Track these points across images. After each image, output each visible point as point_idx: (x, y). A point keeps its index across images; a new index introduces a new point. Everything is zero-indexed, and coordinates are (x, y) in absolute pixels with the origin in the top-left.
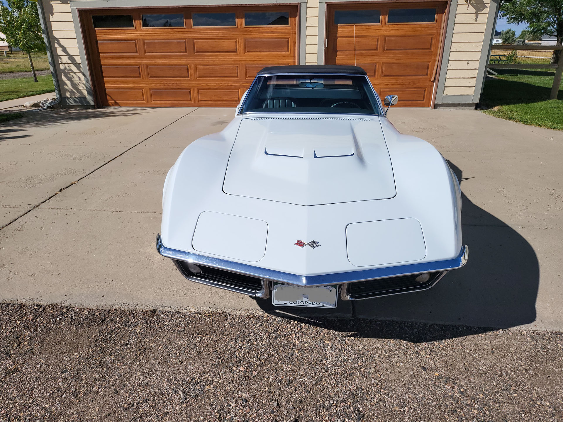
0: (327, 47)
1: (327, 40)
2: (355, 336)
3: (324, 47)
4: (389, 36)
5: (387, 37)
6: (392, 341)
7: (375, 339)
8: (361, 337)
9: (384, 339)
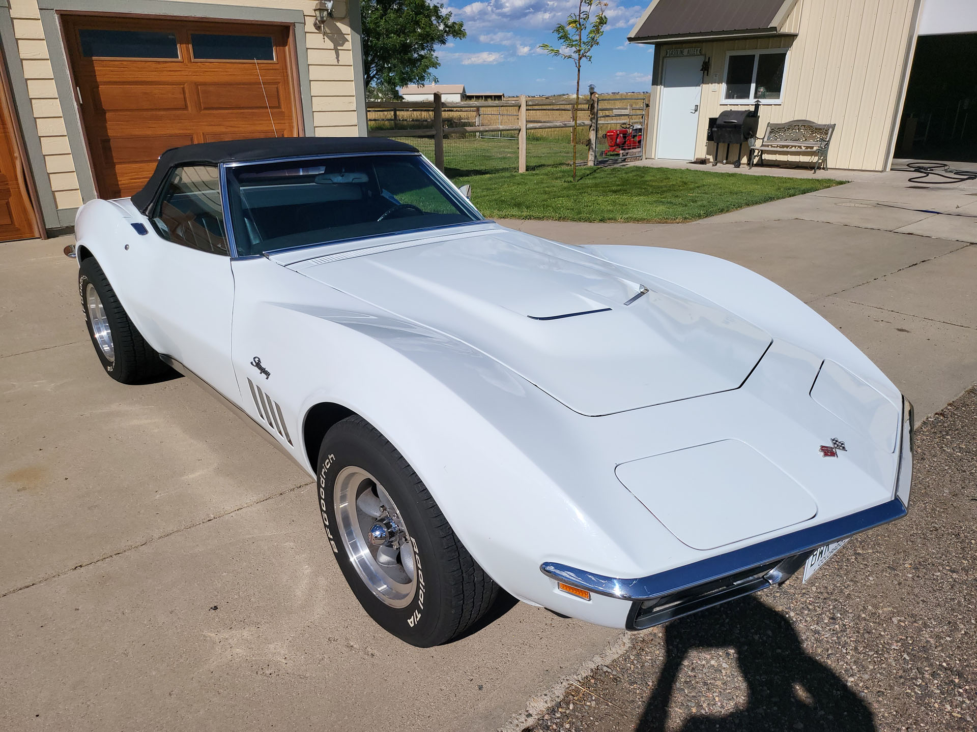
0: (81, 102)
1: (78, 88)
3: (75, 104)
4: (204, 84)
5: (200, 85)
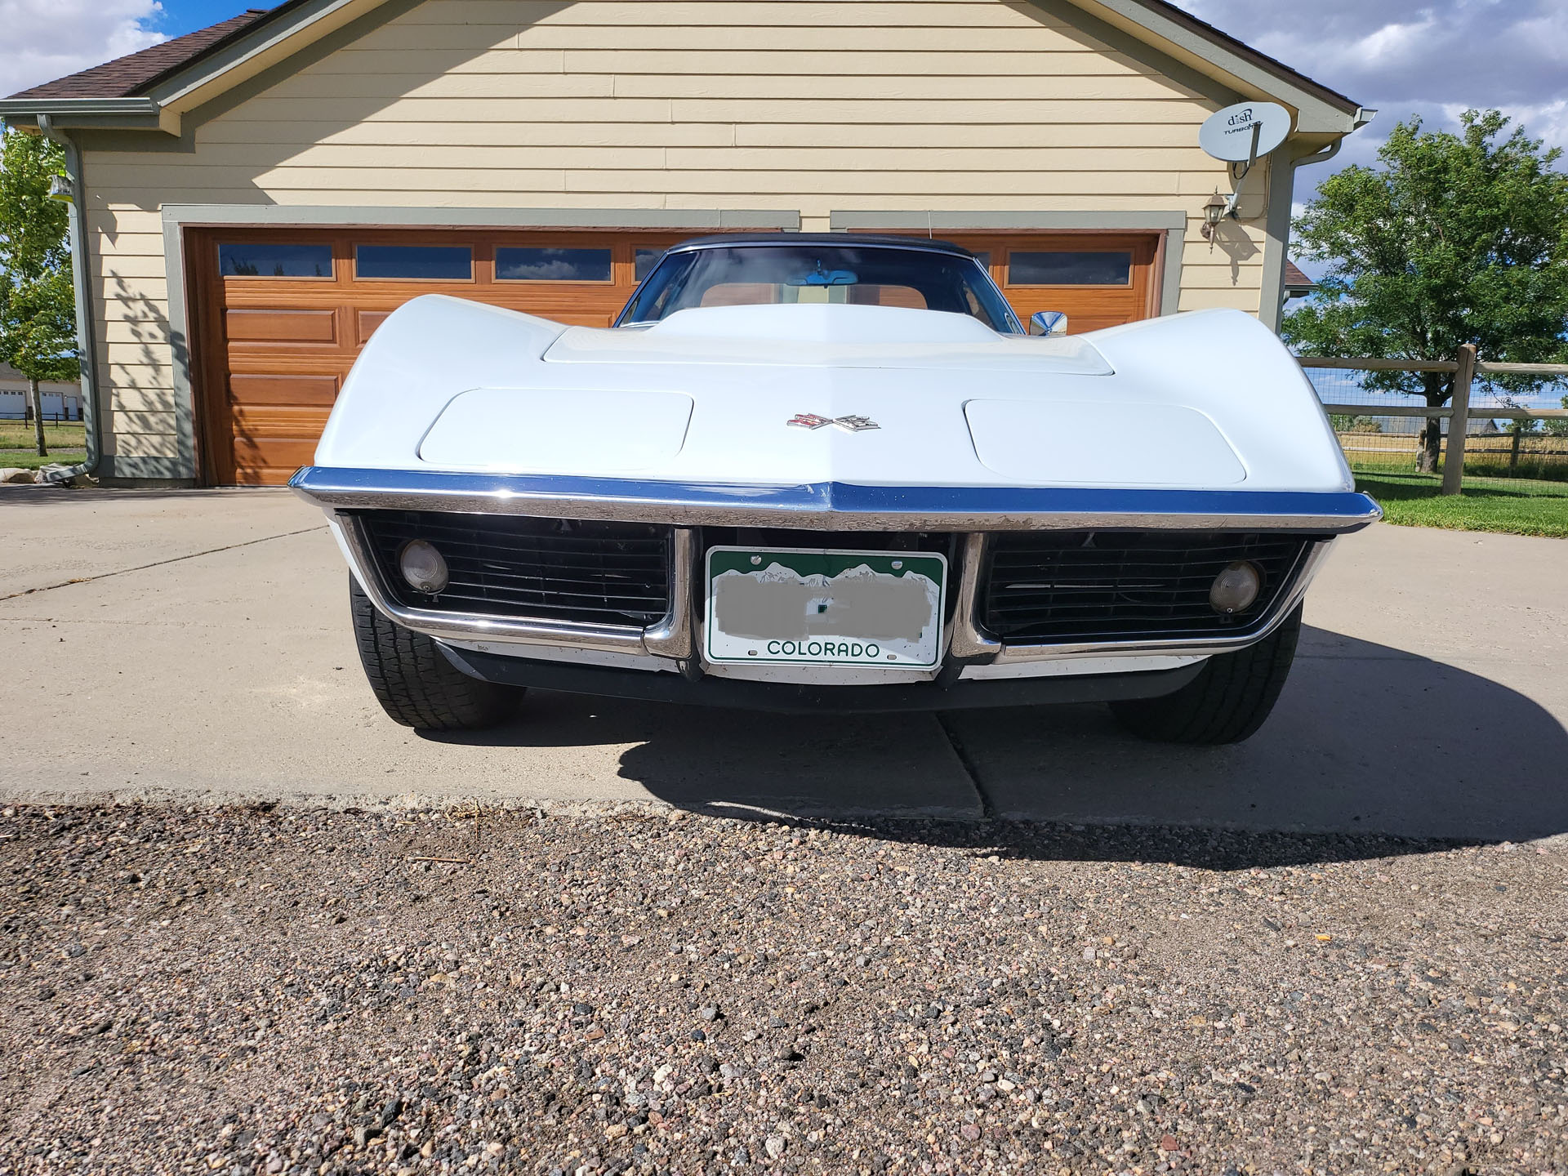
2: (1003, 856)
6: (1136, 867)
7: (1075, 864)
8: (1022, 859)
9: (1106, 863)
